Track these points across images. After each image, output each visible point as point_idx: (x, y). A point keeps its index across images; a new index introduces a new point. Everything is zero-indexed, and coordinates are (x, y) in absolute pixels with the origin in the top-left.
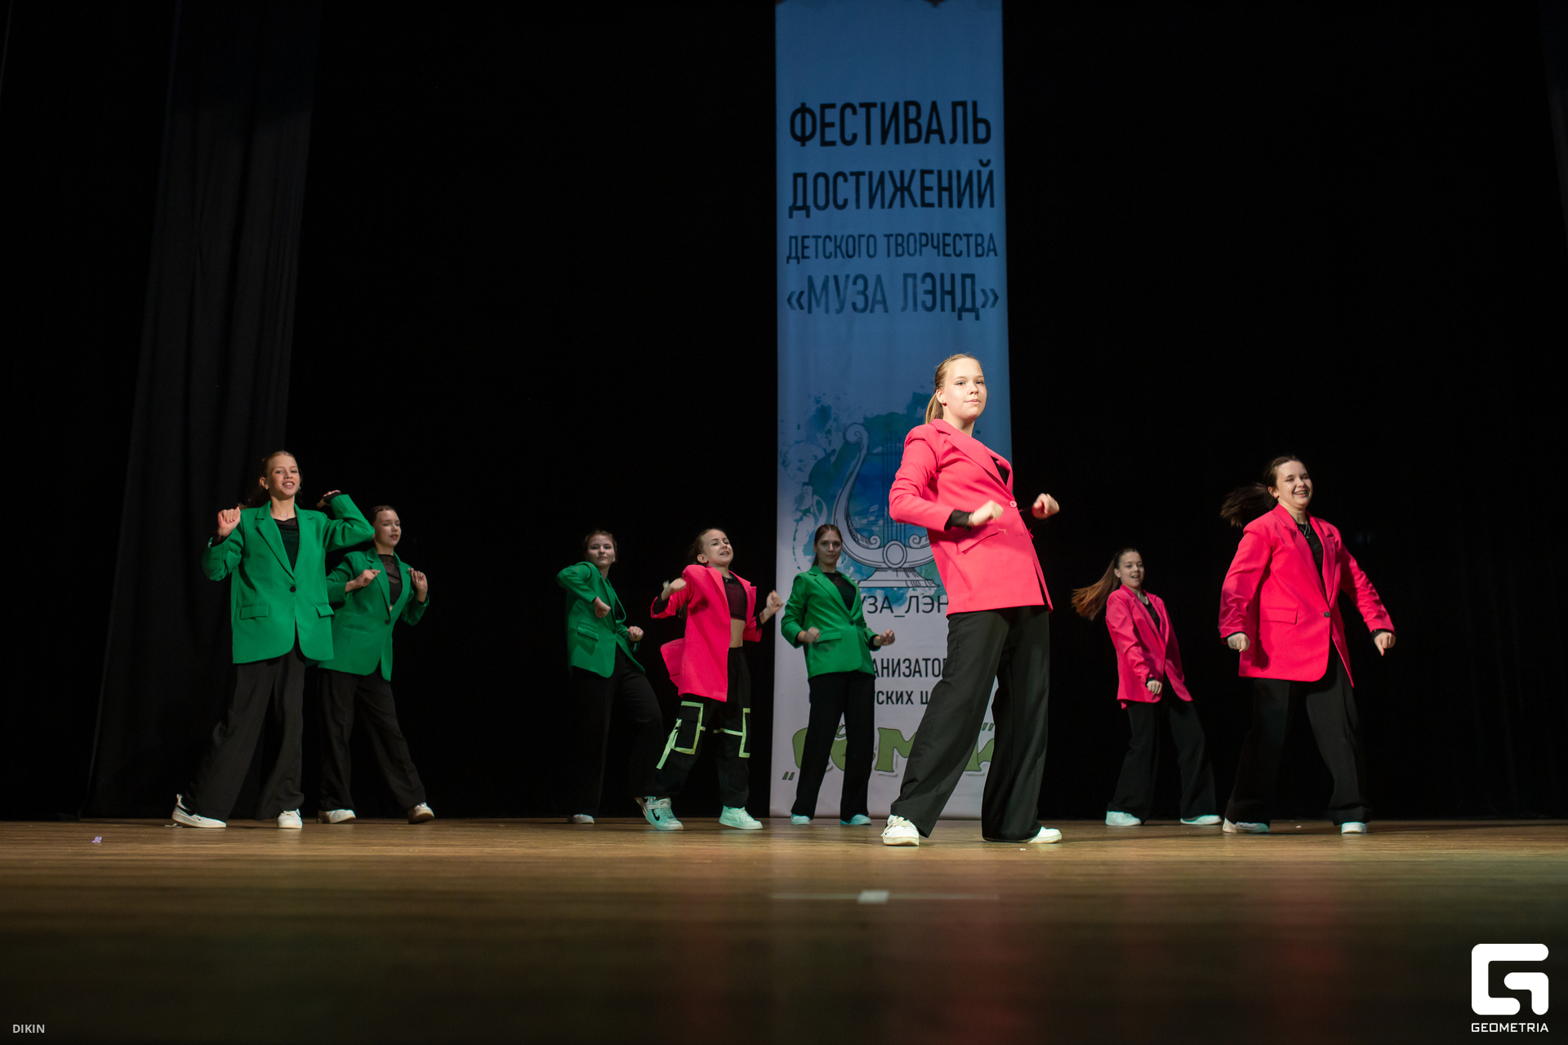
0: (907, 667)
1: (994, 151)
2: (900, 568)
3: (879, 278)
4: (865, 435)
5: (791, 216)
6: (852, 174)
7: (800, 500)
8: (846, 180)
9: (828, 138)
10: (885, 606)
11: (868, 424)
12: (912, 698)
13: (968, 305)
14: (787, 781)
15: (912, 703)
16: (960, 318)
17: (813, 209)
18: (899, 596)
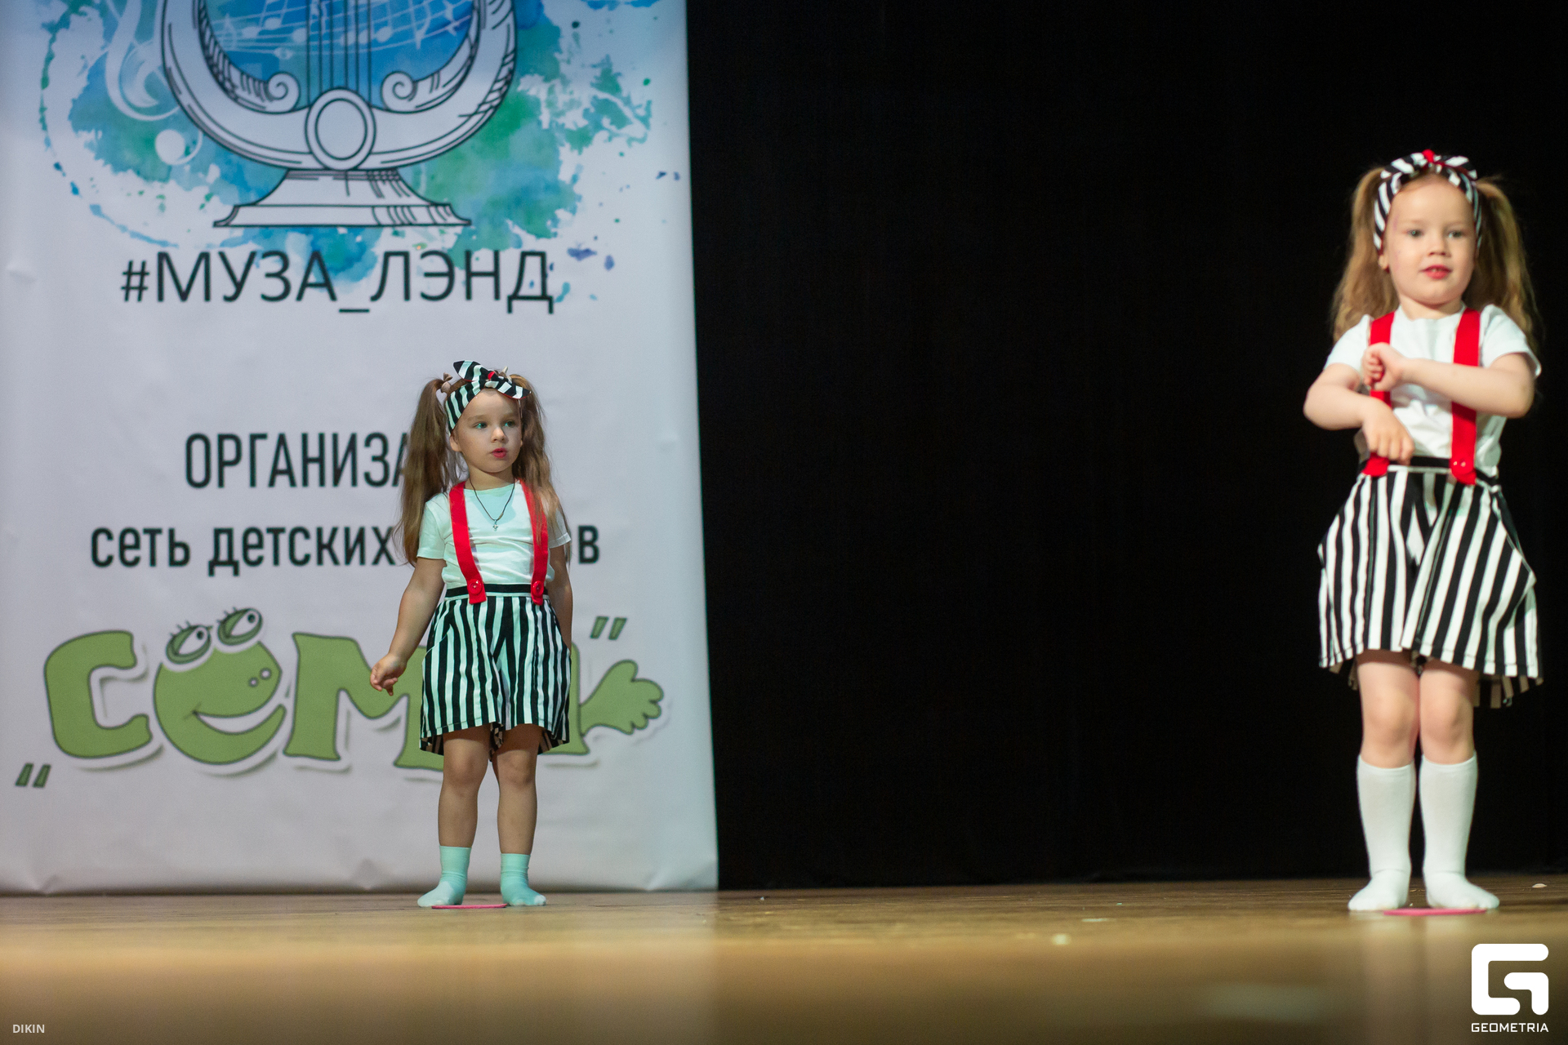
0: (375, 459)
2: (355, 169)
10: (312, 279)
12: (390, 546)
14: (29, 791)
18: (354, 250)
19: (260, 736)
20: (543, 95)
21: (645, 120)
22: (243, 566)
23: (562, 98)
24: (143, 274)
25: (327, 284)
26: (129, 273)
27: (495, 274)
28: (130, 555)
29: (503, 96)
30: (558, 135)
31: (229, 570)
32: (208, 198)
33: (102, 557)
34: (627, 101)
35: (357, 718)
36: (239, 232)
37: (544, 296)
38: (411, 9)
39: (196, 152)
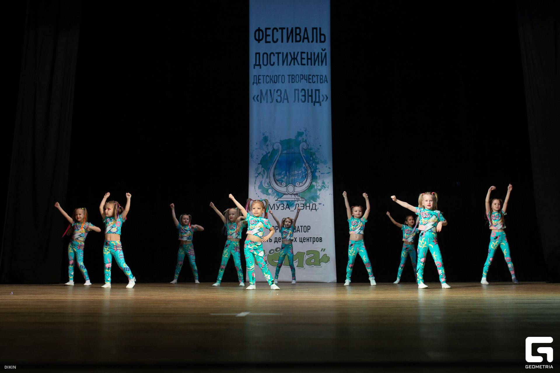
1: (327, 45)
2: (292, 194)
3: (286, 90)
4: (280, 146)
5: (254, 68)
6: (276, 53)
7: (257, 169)
8: (274, 55)
9: (268, 40)
10: (287, 207)
11: (282, 142)
12: (296, 240)
13: (317, 100)
15: (296, 242)
16: (314, 105)
17: (262, 66)
18: (292, 203)
20: (315, 185)
21: (328, 188)
22: (278, 242)
23: (318, 185)
25: (289, 208)
27: (309, 206)
29: (310, 185)
30: (317, 189)
31: (277, 242)
32: (275, 197)
34: (326, 185)
36: (278, 201)
37: (315, 209)
38: (299, 174)
39: (273, 192)
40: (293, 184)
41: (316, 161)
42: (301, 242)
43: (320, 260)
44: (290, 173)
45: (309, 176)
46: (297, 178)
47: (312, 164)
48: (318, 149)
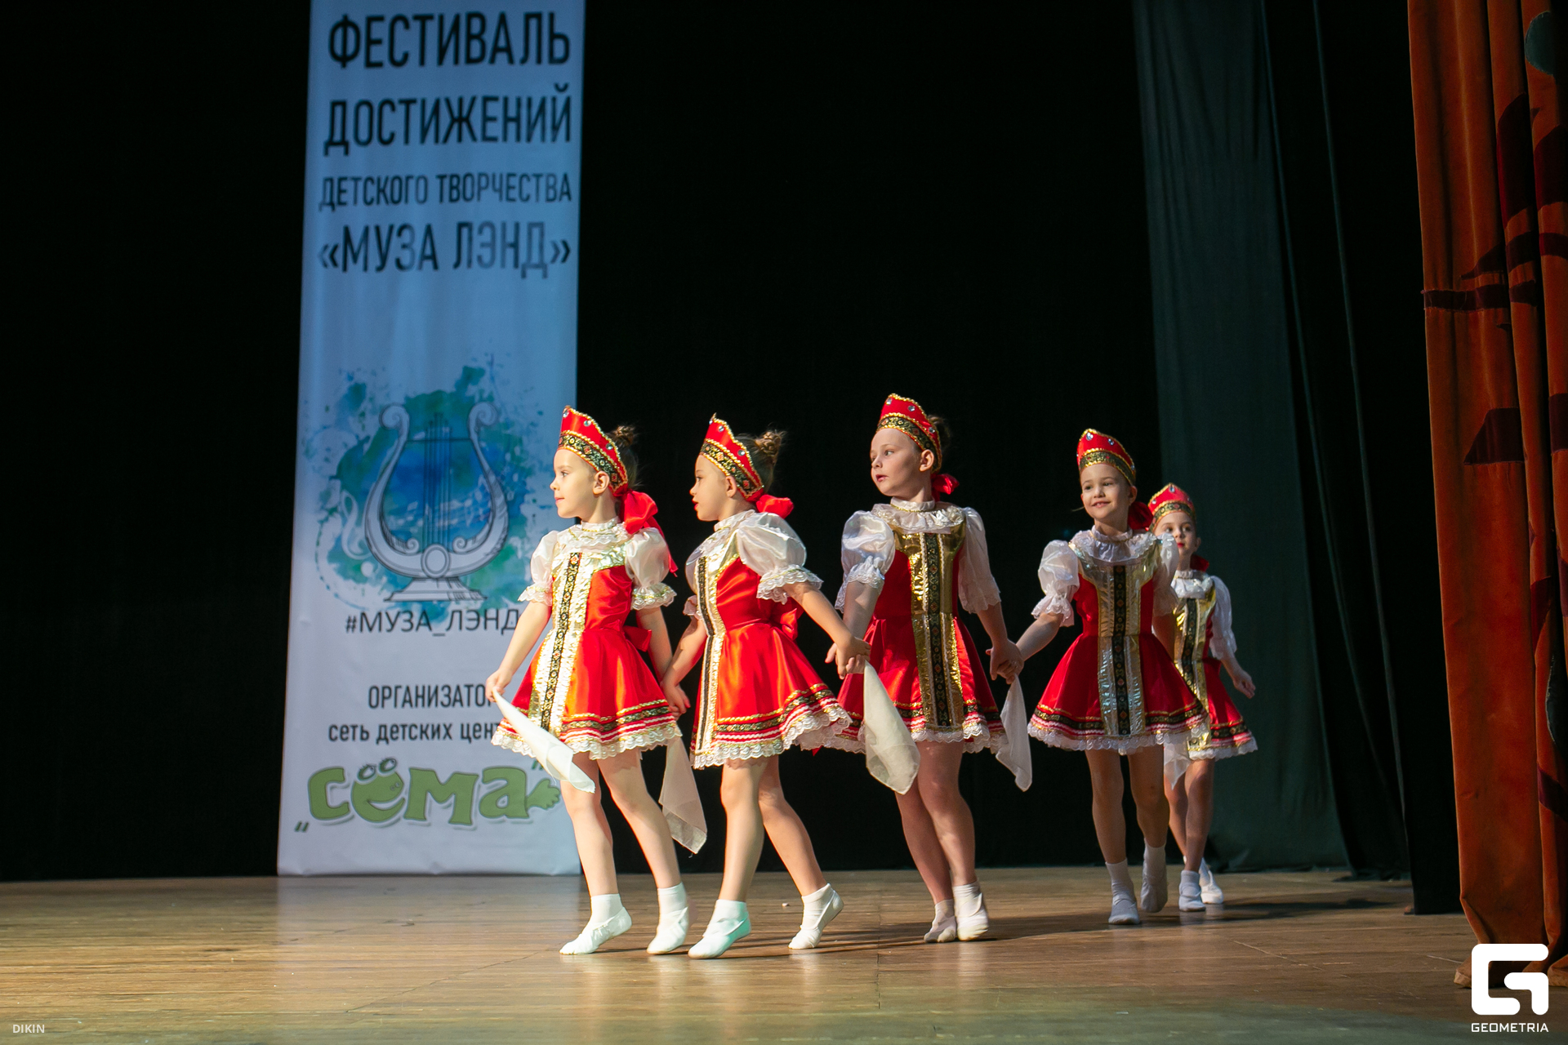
0: (445, 696)
1: (572, 73)
2: (442, 576)
3: (429, 231)
4: (406, 418)
5: (326, 153)
6: (401, 102)
7: (325, 496)
8: (393, 109)
9: (374, 58)
10: (422, 622)
11: (410, 405)
12: (451, 732)
13: (535, 259)
14: (300, 833)
15: (450, 738)
16: (524, 275)
17: (353, 146)
18: (440, 610)
19: (394, 810)
20: (519, 545)
22: (390, 740)
24: (355, 621)
25: (428, 624)
26: (349, 621)
27: (497, 619)
28: (344, 736)
29: (502, 545)
31: (385, 742)
32: (382, 589)
33: (333, 736)
35: (434, 803)
36: (393, 604)
38: (466, 511)
39: (377, 571)
40: (443, 545)
41: (522, 464)
42: (467, 741)
43: (526, 798)
44: (436, 508)
45: (498, 514)
46: (459, 523)
47: (511, 477)
48: (533, 424)
